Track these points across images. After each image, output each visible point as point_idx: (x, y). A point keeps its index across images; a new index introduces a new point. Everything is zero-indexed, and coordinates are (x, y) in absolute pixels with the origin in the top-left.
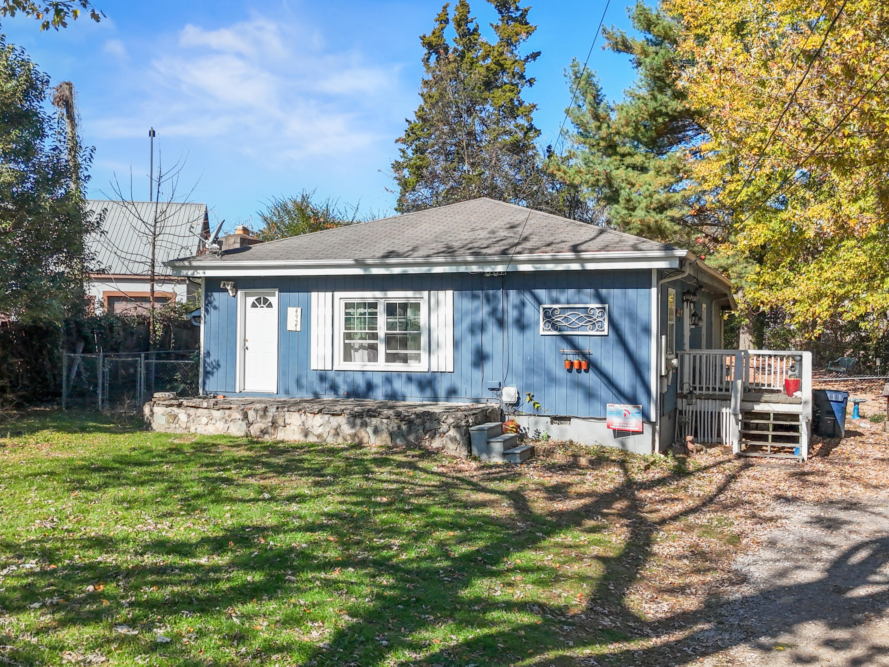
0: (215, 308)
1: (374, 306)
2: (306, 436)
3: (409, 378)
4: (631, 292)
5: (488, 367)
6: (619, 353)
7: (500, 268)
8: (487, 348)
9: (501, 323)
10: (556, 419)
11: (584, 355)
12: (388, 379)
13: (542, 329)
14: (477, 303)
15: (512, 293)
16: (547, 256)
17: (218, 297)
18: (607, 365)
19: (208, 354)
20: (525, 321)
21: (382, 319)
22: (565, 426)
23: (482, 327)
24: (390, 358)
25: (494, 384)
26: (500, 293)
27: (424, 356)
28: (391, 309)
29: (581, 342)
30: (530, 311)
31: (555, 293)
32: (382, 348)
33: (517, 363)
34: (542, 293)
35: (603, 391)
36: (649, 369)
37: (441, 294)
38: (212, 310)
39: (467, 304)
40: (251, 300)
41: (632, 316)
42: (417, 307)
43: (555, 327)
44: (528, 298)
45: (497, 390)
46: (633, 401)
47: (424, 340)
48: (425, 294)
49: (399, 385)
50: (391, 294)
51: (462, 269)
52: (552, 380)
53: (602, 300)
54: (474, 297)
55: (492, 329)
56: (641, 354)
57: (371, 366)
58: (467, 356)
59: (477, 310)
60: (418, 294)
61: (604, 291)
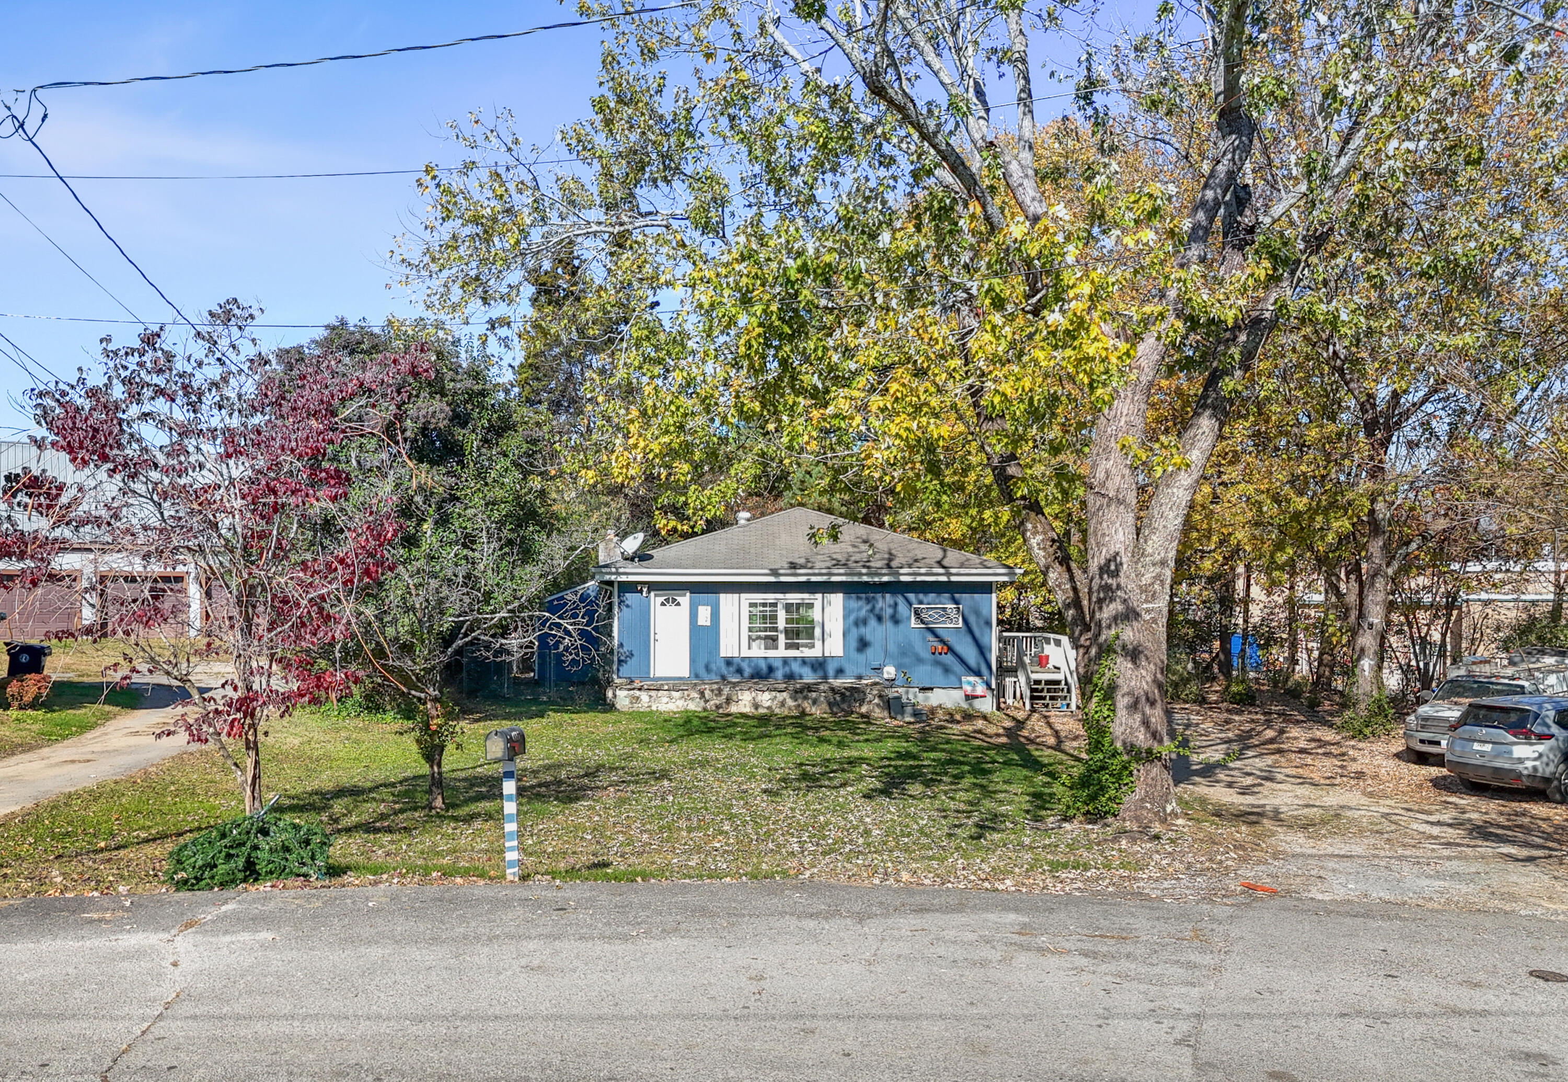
0: (628, 606)
1: (775, 605)
2: (756, 708)
3: (804, 661)
4: (977, 596)
5: (869, 651)
6: (969, 639)
7: (885, 579)
8: (869, 637)
9: (880, 619)
10: (923, 689)
11: (942, 641)
12: (786, 661)
13: (913, 623)
14: (860, 603)
15: (888, 596)
16: (923, 571)
17: (630, 597)
18: (959, 648)
19: (621, 645)
20: (898, 616)
21: (782, 615)
22: (929, 694)
23: (865, 622)
24: (788, 647)
25: (876, 664)
26: (879, 596)
27: (818, 644)
28: (788, 607)
29: (940, 632)
30: (902, 608)
31: (921, 596)
32: (782, 639)
33: (892, 647)
34: (911, 596)
35: (958, 668)
36: (990, 651)
37: (833, 595)
38: (624, 608)
39: (854, 604)
40: (660, 599)
41: (977, 613)
42: (811, 606)
43: (922, 622)
44: (900, 600)
45: (878, 669)
46: (978, 674)
47: (818, 632)
48: (819, 596)
49: (796, 667)
50: (788, 596)
51: (856, 579)
52: (920, 660)
53: (957, 603)
54: (859, 598)
55: (873, 622)
56: (984, 641)
57: (771, 653)
58: (854, 644)
59: (860, 609)
60: (812, 596)
61: (957, 596)
